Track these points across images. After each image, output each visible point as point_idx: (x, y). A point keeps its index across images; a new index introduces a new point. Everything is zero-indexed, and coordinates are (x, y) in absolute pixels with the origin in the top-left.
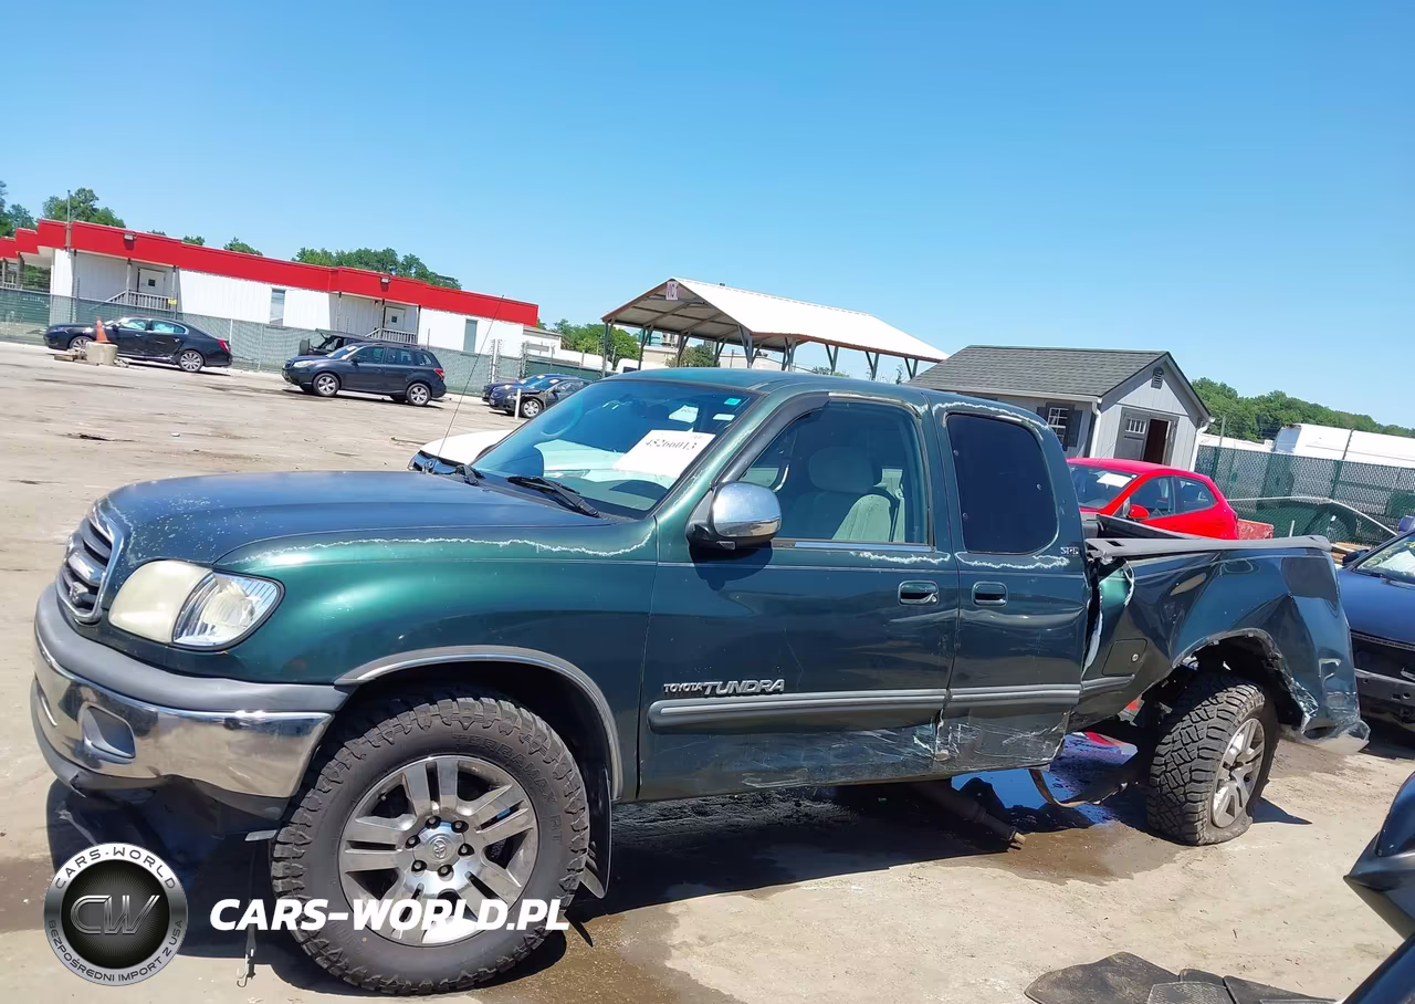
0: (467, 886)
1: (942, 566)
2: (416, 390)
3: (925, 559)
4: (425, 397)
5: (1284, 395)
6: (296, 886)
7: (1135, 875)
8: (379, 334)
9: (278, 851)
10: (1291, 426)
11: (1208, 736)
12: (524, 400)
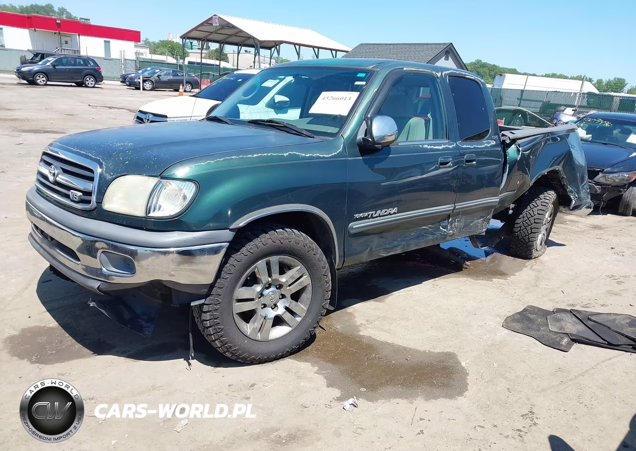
0: (284, 313)
1: (453, 149)
2: (88, 79)
3: (447, 146)
4: (93, 83)
5: (481, 61)
6: (217, 323)
7: (516, 274)
8: (60, 51)
9: (205, 308)
10: (501, 75)
11: (538, 214)
12: (144, 81)
